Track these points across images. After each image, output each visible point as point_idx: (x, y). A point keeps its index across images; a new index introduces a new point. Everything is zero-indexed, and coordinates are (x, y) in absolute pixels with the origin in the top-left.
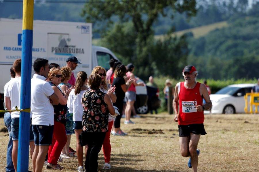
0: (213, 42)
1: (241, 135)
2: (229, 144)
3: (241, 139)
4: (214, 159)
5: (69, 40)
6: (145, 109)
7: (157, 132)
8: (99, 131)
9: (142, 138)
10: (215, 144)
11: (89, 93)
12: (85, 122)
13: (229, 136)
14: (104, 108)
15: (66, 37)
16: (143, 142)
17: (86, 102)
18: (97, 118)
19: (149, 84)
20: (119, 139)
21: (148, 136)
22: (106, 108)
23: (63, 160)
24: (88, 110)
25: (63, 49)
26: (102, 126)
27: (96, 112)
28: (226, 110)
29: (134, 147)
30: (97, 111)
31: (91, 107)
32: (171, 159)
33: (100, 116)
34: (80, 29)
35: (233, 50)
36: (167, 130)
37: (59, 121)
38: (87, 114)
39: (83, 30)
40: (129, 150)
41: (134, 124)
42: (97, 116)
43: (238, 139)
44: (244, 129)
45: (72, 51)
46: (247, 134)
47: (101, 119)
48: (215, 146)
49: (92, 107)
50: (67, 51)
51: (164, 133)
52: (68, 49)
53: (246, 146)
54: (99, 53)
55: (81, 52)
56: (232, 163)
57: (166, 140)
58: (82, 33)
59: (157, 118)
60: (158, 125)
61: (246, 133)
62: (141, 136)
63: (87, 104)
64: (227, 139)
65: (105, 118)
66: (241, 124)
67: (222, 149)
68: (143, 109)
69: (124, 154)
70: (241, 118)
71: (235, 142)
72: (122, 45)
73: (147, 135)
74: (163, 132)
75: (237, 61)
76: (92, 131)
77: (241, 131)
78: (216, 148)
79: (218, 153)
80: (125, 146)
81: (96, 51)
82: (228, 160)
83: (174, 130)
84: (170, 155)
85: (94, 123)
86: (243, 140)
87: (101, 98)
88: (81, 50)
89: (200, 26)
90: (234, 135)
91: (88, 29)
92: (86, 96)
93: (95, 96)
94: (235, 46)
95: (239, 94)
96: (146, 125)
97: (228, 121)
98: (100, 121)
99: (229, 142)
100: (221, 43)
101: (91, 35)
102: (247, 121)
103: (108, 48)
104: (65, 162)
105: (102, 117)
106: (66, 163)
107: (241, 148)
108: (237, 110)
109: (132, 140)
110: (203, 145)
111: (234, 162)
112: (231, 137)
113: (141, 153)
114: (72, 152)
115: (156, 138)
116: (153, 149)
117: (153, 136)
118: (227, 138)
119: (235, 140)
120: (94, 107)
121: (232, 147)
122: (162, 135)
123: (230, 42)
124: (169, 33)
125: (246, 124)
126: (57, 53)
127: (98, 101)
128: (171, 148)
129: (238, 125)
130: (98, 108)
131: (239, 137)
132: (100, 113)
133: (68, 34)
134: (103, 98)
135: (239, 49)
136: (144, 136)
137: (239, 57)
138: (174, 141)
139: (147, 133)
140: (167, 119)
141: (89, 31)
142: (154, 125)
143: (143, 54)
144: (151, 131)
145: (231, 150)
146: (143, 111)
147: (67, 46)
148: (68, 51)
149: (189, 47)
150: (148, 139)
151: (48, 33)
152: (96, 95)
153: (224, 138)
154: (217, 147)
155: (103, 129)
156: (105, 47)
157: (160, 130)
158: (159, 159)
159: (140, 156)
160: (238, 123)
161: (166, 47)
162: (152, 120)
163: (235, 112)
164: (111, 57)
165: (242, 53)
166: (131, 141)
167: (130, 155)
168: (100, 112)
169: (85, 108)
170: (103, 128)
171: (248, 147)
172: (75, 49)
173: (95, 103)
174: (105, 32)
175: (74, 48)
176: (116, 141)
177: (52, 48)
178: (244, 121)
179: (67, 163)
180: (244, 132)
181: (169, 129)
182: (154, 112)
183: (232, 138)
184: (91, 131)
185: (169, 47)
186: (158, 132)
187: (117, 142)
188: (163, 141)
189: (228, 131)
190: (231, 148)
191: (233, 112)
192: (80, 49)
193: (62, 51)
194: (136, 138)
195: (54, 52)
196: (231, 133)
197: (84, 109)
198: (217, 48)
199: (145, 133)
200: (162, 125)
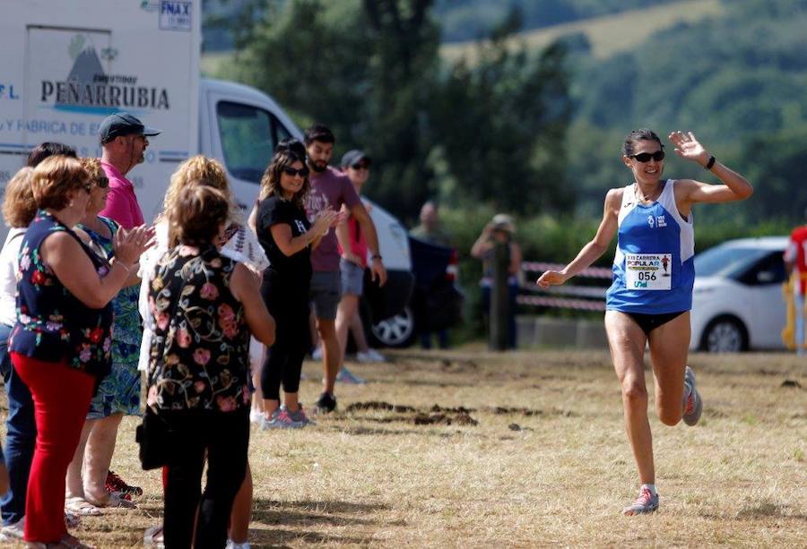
0: (668, 74)
1: (767, 434)
2: (726, 467)
3: (770, 447)
4: (668, 524)
5: (110, 54)
6: (403, 329)
7: (449, 416)
8: (207, 406)
9: (390, 437)
10: (671, 465)
11: (174, 260)
12: (157, 371)
13: (726, 435)
14: (228, 316)
15: (98, 43)
16: (393, 456)
17: (162, 296)
18: (202, 358)
19: (419, 232)
20: (302, 440)
21: (416, 433)
22: (238, 317)
23: (83, 519)
24: (169, 324)
25: (88, 87)
26: (219, 386)
27: (198, 331)
28: (712, 338)
29: (360, 476)
30: (203, 329)
31: (179, 314)
32: (502, 523)
33: (214, 349)
34: (156, 14)
35: (743, 106)
36: (486, 410)
37: (79, 366)
38: (165, 340)
39: (167, 16)
40: (342, 484)
41: (361, 386)
42: (201, 349)
43: (759, 446)
44: (780, 410)
45: (121, 99)
46: (794, 431)
47: (218, 360)
48: (671, 474)
49: (183, 311)
50: (101, 98)
51: (475, 423)
52: (108, 90)
53: (789, 473)
54: (228, 108)
55: (157, 102)
56: (733, 540)
57: (482, 447)
58: (161, 28)
59: (447, 363)
60: (451, 388)
61: (788, 426)
62: (387, 433)
63: (166, 304)
64: (716, 447)
65: (234, 355)
66: (769, 390)
67: (697, 486)
68: (396, 327)
69: (320, 499)
70: (770, 368)
71: (746, 460)
72: (314, 80)
73: (411, 427)
74: (473, 416)
75: (755, 150)
76: (179, 407)
77: (769, 417)
78: (674, 481)
79: (681, 499)
80: (325, 467)
81: (215, 99)
82: (718, 528)
83: (514, 410)
84: (497, 507)
85: (188, 376)
86: (776, 451)
87: (218, 278)
88: (158, 94)
89: (615, 11)
90: (744, 431)
91: (186, 12)
92: (161, 271)
93: (197, 272)
94: (751, 90)
95: (764, 276)
96: (407, 388)
97: (722, 379)
98: (213, 367)
99: (726, 461)
100: (696, 81)
101: (197, 37)
102: (792, 378)
103: (261, 88)
104: (88, 530)
105: (221, 353)
106: (94, 534)
107: (768, 481)
108: (756, 337)
109: (350, 448)
110: (627, 470)
111: (743, 533)
112: (732, 440)
113: (387, 498)
114: (118, 489)
115: (445, 440)
116: (432, 480)
117: (433, 433)
118: (718, 443)
119: (746, 450)
120: (192, 314)
121: (735, 478)
122: (467, 429)
123: (730, 76)
124: (498, 35)
125: (789, 392)
126: (61, 104)
127: (208, 290)
128: (504, 480)
129: (760, 394)
130: (205, 318)
131: (762, 441)
132: (214, 336)
133: (108, 32)
134: (228, 279)
135: (764, 102)
136: (397, 433)
137: (763, 134)
138: (514, 452)
139: (408, 421)
140: (486, 369)
141: (190, 22)
142: (439, 390)
143: (398, 112)
144: (425, 412)
145: (734, 489)
146: (393, 336)
147: (104, 79)
148: (107, 98)
149: (575, 90)
150: (416, 442)
151: (29, 27)
152: (200, 267)
153: (703, 443)
154: (677, 477)
155: (224, 398)
156: (249, 84)
157: (462, 409)
158: (454, 521)
159: (383, 507)
160: (757, 387)
161: (485, 88)
162: (431, 371)
163: (745, 345)
164: (275, 123)
165: (777, 121)
166: (349, 451)
167: (343, 504)
168: (213, 331)
169: (157, 317)
170: (225, 395)
171: (798, 479)
172: (133, 90)
173: (193, 299)
174: (250, 26)
175: (129, 86)
176: (291, 449)
177: (44, 85)
178: (780, 380)
179: (98, 533)
180: (781, 422)
181: (494, 405)
182: (434, 340)
183: (734, 444)
184: (174, 407)
185: (499, 88)
186: (453, 416)
187: (292, 452)
188: (472, 450)
189: (721, 415)
190: (729, 484)
191: (737, 345)
192: (154, 91)
193: (81, 97)
194: (367, 439)
195: (52, 99)
196: (733, 423)
197: (155, 321)
198: (679, 100)
199: (403, 419)
200: (466, 389)
